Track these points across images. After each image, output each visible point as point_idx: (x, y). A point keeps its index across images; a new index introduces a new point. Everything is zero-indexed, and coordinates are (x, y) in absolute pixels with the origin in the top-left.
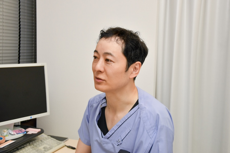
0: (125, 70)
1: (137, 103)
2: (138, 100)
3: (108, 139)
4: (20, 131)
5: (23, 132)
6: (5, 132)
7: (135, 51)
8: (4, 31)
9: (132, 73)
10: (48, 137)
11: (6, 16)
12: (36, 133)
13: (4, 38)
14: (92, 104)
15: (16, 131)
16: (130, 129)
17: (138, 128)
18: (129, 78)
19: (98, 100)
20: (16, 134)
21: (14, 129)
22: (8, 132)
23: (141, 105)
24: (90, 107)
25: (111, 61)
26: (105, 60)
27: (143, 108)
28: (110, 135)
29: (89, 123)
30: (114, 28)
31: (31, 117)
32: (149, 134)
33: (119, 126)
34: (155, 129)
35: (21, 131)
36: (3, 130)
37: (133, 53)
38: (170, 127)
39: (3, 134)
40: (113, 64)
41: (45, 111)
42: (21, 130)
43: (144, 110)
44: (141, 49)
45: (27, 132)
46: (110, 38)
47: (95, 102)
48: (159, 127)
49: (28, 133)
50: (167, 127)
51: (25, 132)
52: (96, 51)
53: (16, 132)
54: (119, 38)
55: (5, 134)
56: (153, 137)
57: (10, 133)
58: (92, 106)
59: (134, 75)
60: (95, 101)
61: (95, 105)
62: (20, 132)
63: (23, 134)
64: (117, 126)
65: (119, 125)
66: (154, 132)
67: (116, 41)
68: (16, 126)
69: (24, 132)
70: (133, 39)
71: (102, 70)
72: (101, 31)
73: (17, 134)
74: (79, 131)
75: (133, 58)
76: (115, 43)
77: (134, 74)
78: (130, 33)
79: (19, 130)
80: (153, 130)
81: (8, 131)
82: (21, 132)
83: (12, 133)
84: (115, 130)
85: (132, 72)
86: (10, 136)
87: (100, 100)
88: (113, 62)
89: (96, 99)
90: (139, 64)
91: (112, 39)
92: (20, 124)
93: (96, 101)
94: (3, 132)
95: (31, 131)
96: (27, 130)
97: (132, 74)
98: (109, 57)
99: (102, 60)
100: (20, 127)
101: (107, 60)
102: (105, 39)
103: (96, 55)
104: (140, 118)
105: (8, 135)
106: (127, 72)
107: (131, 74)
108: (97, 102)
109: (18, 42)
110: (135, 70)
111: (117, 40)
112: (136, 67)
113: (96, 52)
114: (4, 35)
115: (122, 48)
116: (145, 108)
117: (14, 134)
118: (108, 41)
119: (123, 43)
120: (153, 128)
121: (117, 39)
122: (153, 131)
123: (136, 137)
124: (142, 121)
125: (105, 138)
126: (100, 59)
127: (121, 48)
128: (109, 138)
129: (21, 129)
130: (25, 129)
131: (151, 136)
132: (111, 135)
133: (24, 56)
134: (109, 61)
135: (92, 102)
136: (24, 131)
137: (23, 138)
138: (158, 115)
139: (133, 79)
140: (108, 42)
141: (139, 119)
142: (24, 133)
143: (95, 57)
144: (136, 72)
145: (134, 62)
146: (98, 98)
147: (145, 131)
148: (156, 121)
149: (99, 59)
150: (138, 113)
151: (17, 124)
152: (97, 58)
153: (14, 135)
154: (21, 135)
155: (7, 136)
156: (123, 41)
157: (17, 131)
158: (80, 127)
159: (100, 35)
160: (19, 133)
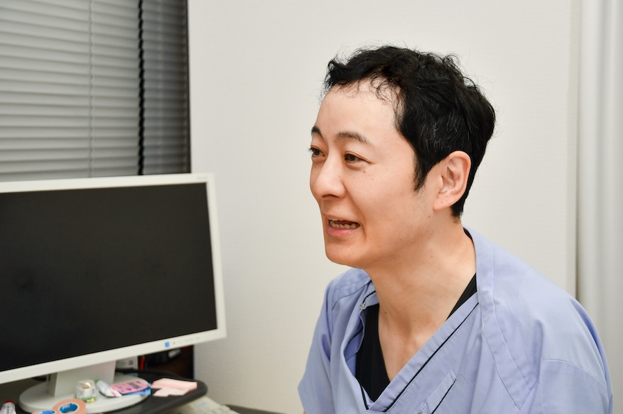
0: (414, 184)
1: (472, 288)
2: (475, 276)
3: (385, 411)
4: (131, 387)
5: (141, 391)
6: (88, 389)
7: (441, 121)
8: (95, 82)
9: (439, 193)
10: (220, 409)
11: (98, 35)
12: (181, 393)
13: (95, 103)
14: (336, 299)
15: (120, 388)
16: (455, 377)
17: (475, 374)
18: (435, 211)
19: (354, 285)
20: (118, 395)
21: (115, 380)
22: (94, 387)
23: (486, 292)
24: (330, 308)
25: (361, 159)
26: (344, 158)
27: (491, 304)
28: (391, 399)
29: (329, 358)
30: (371, 49)
31: (167, 345)
32: (512, 390)
33: (419, 368)
34: (530, 373)
35: (137, 387)
36: (82, 382)
37: (434, 126)
38: (587, 368)
39: (82, 393)
40: (369, 168)
41: (212, 325)
42: (138, 384)
43: (491, 311)
44: (463, 112)
45: (154, 391)
46: (356, 83)
47: (347, 293)
48: (543, 367)
49: (157, 394)
50: (576, 368)
51: (148, 388)
52: (316, 130)
53: (120, 390)
54: (385, 79)
55: (87, 393)
56: (524, 403)
57: (103, 391)
58: (336, 305)
59: (447, 196)
60: (346, 287)
61: (345, 303)
62: (133, 390)
63: (142, 395)
64: (413, 366)
65: (419, 364)
66: (527, 383)
67: (375, 90)
68: (122, 371)
69: (144, 390)
70: (433, 81)
71: (337, 189)
72: (330, 62)
73: (123, 395)
74: (302, 389)
75: (436, 142)
76: (373, 97)
77: (448, 193)
78: (424, 61)
79: (131, 384)
80: (524, 377)
81: (96, 385)
82: (136, 390)
83: (109, 392)
84: (406, 382)
85: (441, 189)
86: (102, 400)
87: (361, 285)
88: (369, 163)
89: (349, 283)
90: (463, 159)
91: (360, 87)
92: (135, 366)
93: (349, 290)
94: (81, 389)
95: (169, 387)
96: (156, 384)
97: (441, 196)
98: (355, 148)
99: (334, 159)
100: (136, 374)
101: (349, 158)
102: (341, 88)
103: (318, 144)
104: (480, 337)
105: (95, 399)
106: (421, 190)
107: (437, 197)
108: (353, 290)
109: (136, 114)
110: (451, 181)
111: (378, 88)
112: (453, 169)
113: (316, 134)
114: (94, 92)
115: (396, 113)
116: (496, 303)
117: (112, 395)
118: (349, 94)
119: (398, 97)
120: (526, 371)
121: (377, 86)
122: (523, 381)
123: (471, 402)
124: (485, 349)
125: (374, 410)
126: (328, 154)
127: (391, 115)
128: (388, 408)
129: (138, 382)
130: (151, 381)
131: (517, 399)
132: (395, 397)
133: (156, 157)
134: (356, 159)
135: (338, 291)
136: (145, 387)
137: (139, 408)
138: (539, 324)
139: (449, 212)
140: (350, 97)
141: (478, 342)
142: (142, 393)
143: (316, 151)
144: (455, 185)
145: (441, 155)
146: (356, 279)
147: (498, 381)
148: (535, 345)
149: (325, 154)
150: (474, 319)
151: (127, 366)
152: (321, 154)
153: (115, 397)
154: (135, 398)
155: (93, 400)
156: (398, 90)
157: (124, 388)
158: (305, 376)
159: (329, 77)
160: (129, 391)
